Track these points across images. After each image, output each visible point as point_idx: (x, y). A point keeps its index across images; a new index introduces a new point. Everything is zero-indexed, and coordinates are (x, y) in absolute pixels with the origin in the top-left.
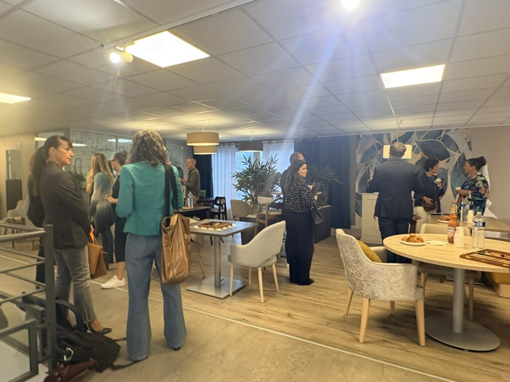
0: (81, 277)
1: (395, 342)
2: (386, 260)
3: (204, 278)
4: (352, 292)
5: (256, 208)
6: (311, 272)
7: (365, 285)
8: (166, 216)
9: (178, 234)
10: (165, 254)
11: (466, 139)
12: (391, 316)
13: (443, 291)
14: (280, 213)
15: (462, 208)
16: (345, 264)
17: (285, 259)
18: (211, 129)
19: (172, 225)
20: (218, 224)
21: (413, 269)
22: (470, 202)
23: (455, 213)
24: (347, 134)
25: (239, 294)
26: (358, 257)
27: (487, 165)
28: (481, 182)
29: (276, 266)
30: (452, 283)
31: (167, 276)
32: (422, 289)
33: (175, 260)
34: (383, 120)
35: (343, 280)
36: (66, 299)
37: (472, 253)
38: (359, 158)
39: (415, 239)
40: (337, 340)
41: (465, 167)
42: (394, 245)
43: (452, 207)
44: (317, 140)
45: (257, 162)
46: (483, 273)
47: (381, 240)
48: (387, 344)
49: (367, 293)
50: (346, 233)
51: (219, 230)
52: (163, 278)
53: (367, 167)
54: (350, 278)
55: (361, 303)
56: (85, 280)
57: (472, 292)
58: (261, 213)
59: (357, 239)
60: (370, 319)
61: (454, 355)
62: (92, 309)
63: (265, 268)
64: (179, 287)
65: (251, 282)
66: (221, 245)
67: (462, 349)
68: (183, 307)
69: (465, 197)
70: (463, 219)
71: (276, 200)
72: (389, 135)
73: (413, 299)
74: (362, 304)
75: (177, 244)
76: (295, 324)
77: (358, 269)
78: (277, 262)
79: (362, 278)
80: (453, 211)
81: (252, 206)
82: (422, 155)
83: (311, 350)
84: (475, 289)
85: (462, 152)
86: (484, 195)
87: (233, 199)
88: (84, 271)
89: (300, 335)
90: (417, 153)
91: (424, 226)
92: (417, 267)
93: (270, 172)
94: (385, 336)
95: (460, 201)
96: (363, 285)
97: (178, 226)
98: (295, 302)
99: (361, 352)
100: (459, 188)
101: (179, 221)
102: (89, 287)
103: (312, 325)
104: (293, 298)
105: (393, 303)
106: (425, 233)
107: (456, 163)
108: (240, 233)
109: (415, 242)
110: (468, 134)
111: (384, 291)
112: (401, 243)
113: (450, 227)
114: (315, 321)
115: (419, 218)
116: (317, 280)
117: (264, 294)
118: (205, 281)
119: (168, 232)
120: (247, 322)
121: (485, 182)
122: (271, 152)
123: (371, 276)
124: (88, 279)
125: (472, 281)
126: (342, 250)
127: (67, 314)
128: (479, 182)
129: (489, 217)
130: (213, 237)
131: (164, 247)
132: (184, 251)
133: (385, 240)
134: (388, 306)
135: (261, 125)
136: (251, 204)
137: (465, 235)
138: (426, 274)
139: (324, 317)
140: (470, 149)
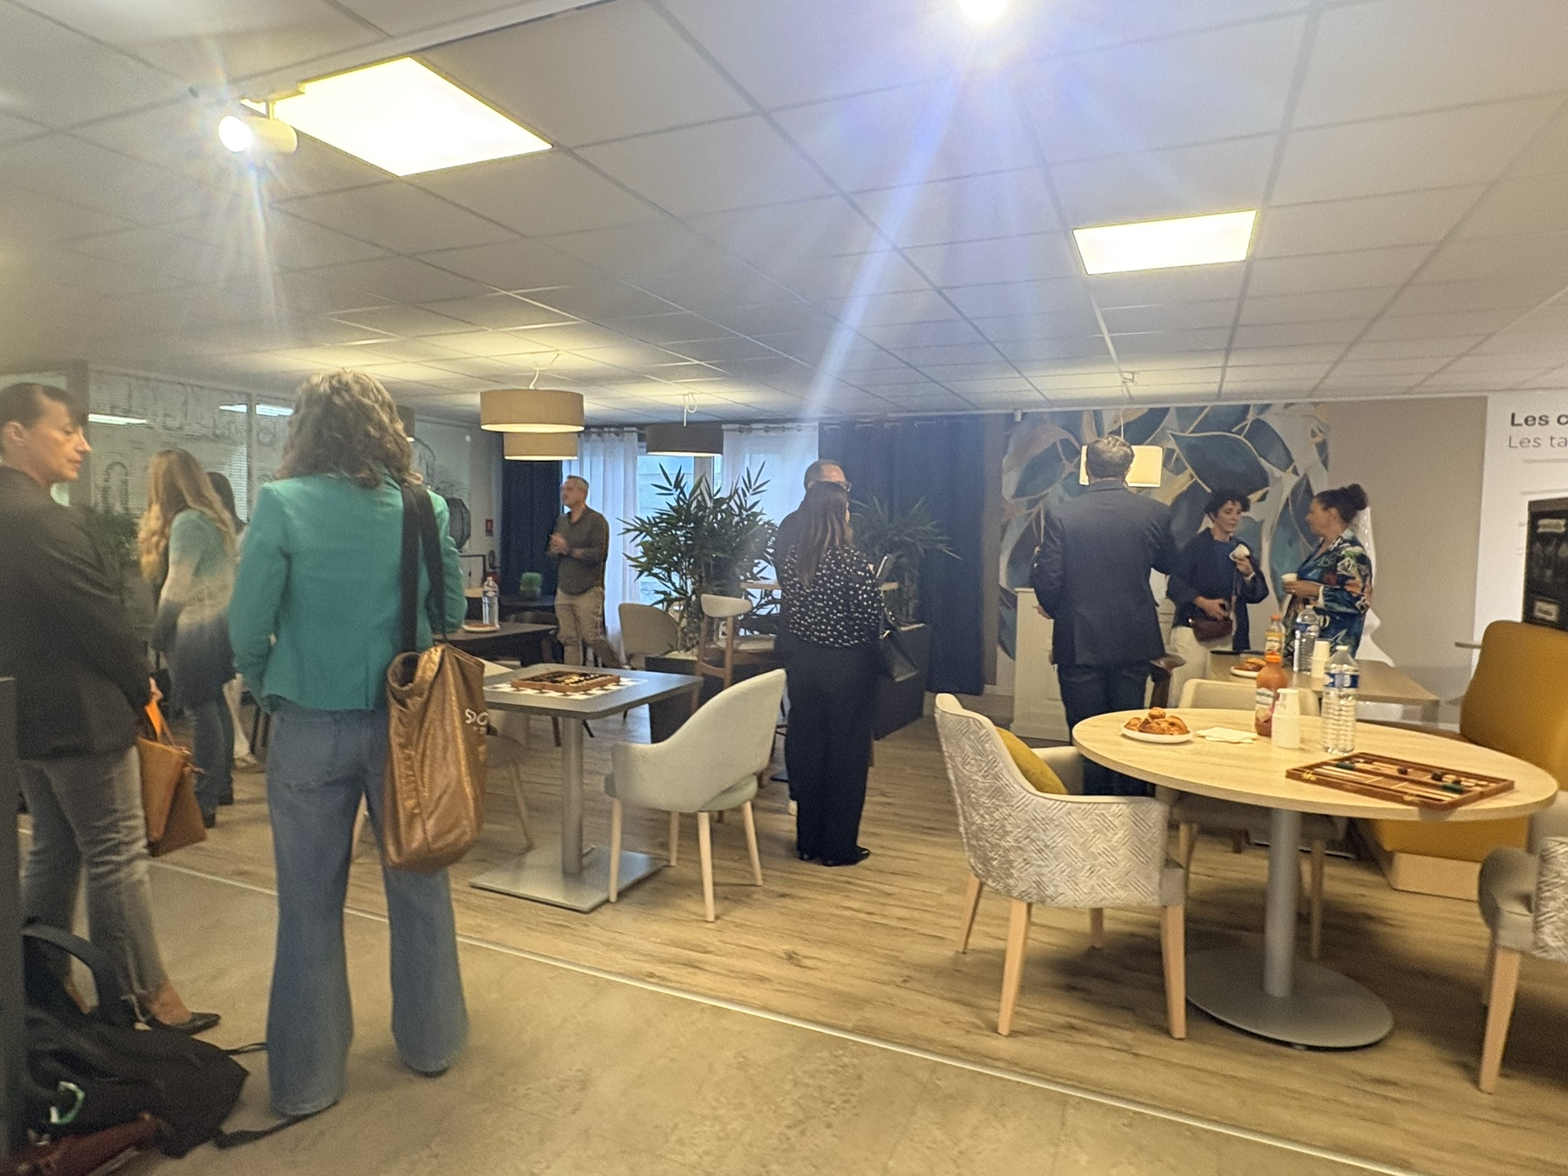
0: (115, 849)
1: (1102, 1029)
2: (1081, 788)
3: (530, 847)
4: (982, 885)
5: (698, 629)
6: (863, 827)
7: (1019, 863)
8: (404, 651)
9: (443, 709)
10: (400, 770)
11: (1314, 434)
12: (1092, 952)
13: (1242, 876)
14: (769, 645)
15: (1298, 634)
16: (959, 801)
17: (785, 787)
18: (562, 381)
19: (423, 679)
20: (576, 678)
21: (1155, 811)
22: (1321, 618)
23: (1279, 650)
24: (978, 409)
25: (638, 895)
26: (996, 777)
27: (1368, 510)
28: (1352, 562)
29: (753, 807)
30: (1262, 852)
31: (404, 842)
32: (1181, 872)
33: (431, 791)
34: (1080, 371)
35: (953, 846)
36: (64, 923)
37: (1319, 766)
38: (1010, 482)
39: (1164, 725)
40: (933, 1030)
41: (1309, 517)
42: (1105, 742)
43: (1269, 631)
44: (886, 425)
45: (703, 486)
46: (1352, 823)
47: (1067, 728)
48: (1078, 1037)
49: (1022, 887)
50: (964, 707)
51: (579, 696)
52: (391, 849)
53: (1035, 510)
54: (973, 842)
55: (1006, 915)
56: (130, 861)
57: (1318, 876)
58: (713, 646)
59: (996, 724)
60: (1029, 962)
61: (1266, 1062)
62: (154, 955)
63: (721, 813)
64: (446, 880)
65: (678, 859)
66: (586, 745)
67: (1288, 1045)
68: (459, 939)
69: (1306, 602)
70: (1300, 665)
71: (760, 606)
72: (1097, 416)
73: (1154, 902)
74: (1007, 919)
75: (440, 741)
76: (807, 984)
77: (996, 815)
78: (758, 796)
79: (1009, 842)
80: (1274, 642)
81: (684, 623)
82: (1192, 477)
83: (855, 1061)
84: (1328, 870)
85: (1301, 474)
86: (1358, 598)
87: (628, 601)
88: (124, 832)
89: (821, 1018)
90: (1178, 470)
91: (1190, 686)
92: (1167, 808)
93: (742, 520)
94: (1072, 1013)
95: (1292, 614)
96: (1010, 862)
97: (444, 684)
98: (811, 916)
99: (1001, 1064)
100: (1290, 577)
101: (448, 666)
102: (141, 882)
103: (860, 988)
104: (805, 906)
105: (1097, 914)
106: (1194, 706)
107: (1286, 505)
108: (646, 706)
109: (1163, 732)
110: (1318, 420)
111: (1073, 879)
112: (1124, 736)
113: (1261, 690)
114: (869, 974)
115: (1177, 663)
116: (880, 851)
117: (715, 896)
118: (531, 858)
119: (409, 701)
120: (662, 980)
121: (1362, 559)
122: (748, 456)
123: (1034, 835)
124: (139, 856)
125: (1319, 847)
126: (950, 757)
127: (67, 971)
128: (1346, 561)
129: (1371, 662)
130: (560, 719)
131: (396, 749)
132: (463, 763)
133: (1077, 728)
134: (1085, 924)
135: (717, 374)
136: (681, 618)
137: (1304, 711)
138: (1195, 826)
139: (895, 960)
140: (1325, 463)
